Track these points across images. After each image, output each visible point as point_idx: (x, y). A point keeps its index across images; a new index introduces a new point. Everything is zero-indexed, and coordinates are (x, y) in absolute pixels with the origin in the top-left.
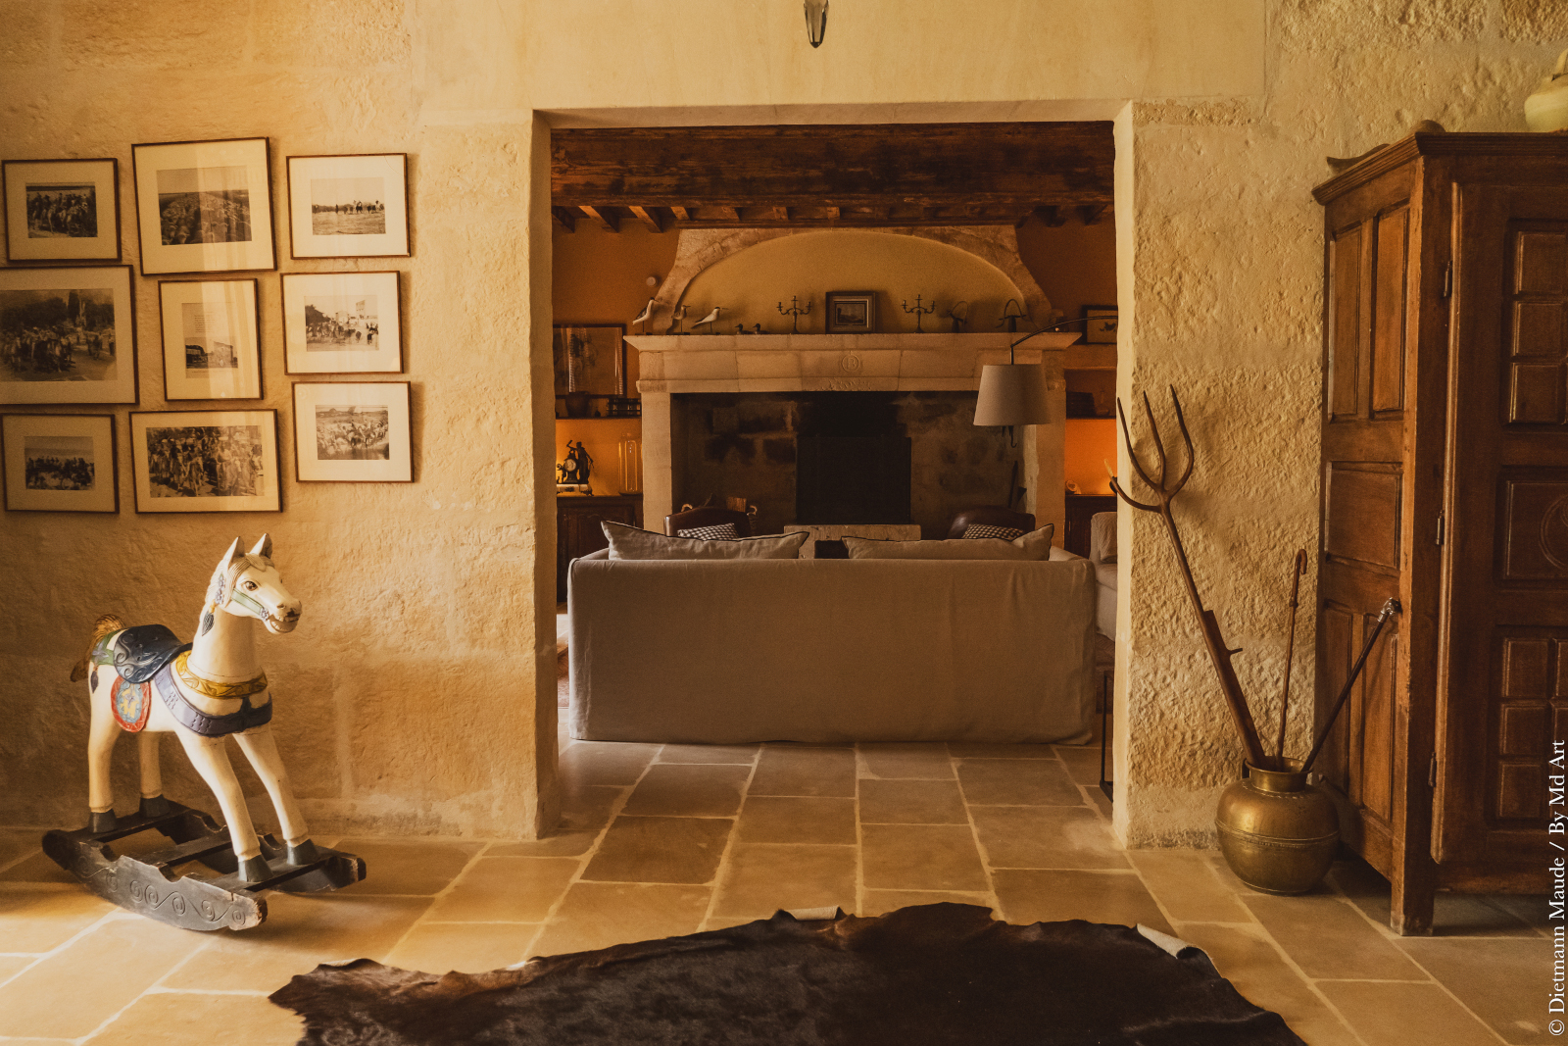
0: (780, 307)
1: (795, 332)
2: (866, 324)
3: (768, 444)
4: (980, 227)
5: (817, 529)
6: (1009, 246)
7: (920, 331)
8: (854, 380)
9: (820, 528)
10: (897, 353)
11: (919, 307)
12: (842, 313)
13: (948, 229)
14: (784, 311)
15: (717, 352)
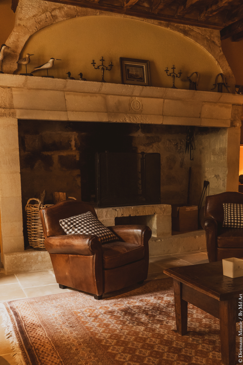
0: (94, 63)
1: (103, 81)
2: (144, 81)
3: (61, 158)
4: (203, 28)
5: (116, 210)
6: (217, 42)
7: (174, 87)
8: (138, 116)
9: (117, 210)
10: (162, 100)
11: (174, 73)
12: (130, 72)
13: (187, 27)
14: (96, 65)
15: (52, 91)
